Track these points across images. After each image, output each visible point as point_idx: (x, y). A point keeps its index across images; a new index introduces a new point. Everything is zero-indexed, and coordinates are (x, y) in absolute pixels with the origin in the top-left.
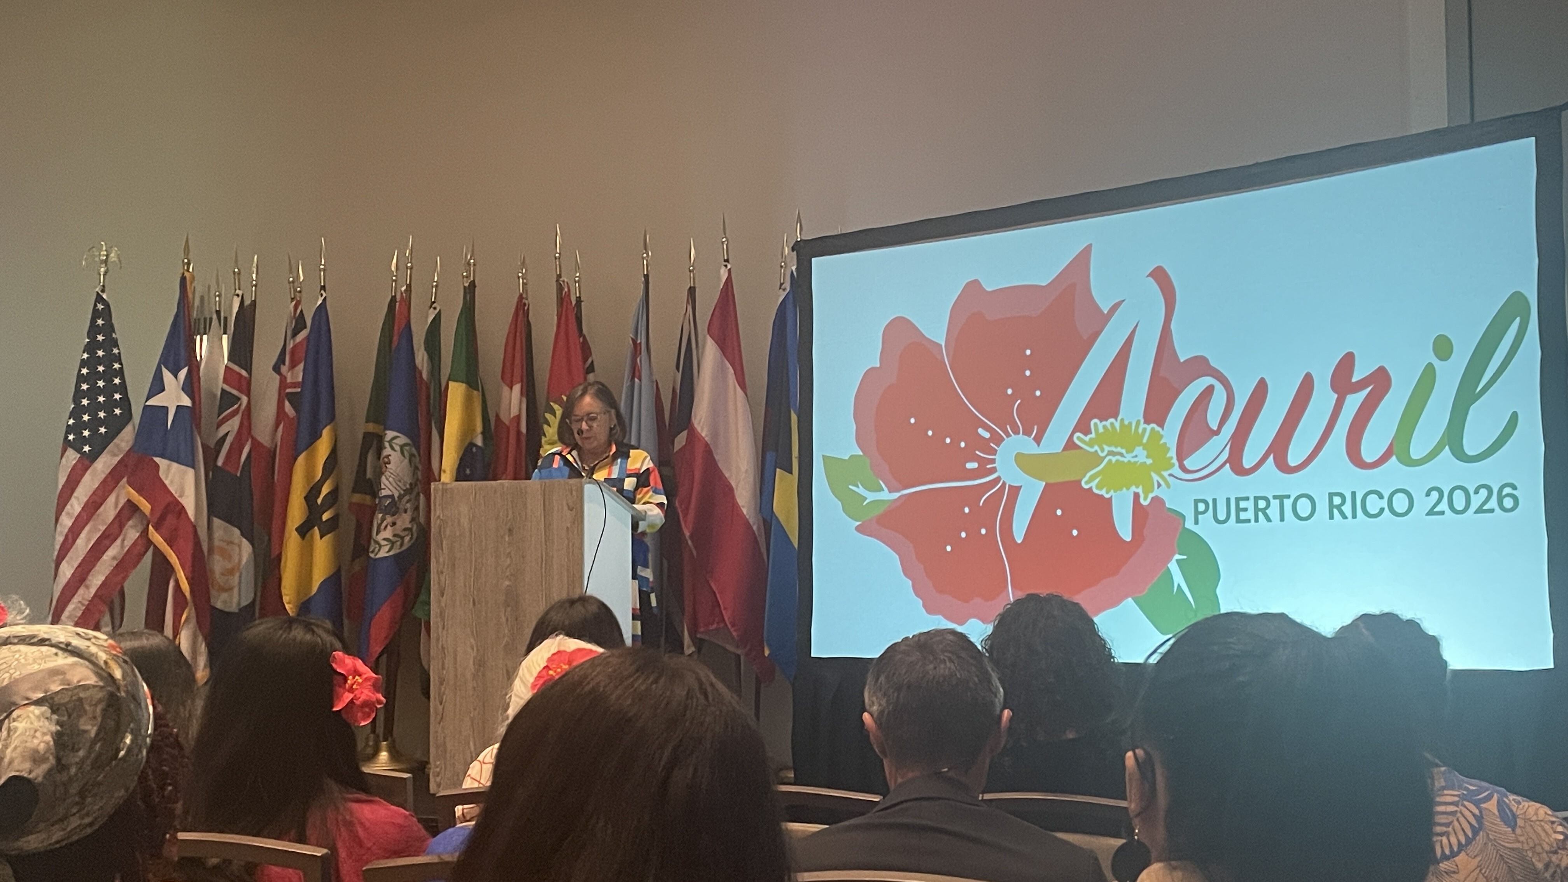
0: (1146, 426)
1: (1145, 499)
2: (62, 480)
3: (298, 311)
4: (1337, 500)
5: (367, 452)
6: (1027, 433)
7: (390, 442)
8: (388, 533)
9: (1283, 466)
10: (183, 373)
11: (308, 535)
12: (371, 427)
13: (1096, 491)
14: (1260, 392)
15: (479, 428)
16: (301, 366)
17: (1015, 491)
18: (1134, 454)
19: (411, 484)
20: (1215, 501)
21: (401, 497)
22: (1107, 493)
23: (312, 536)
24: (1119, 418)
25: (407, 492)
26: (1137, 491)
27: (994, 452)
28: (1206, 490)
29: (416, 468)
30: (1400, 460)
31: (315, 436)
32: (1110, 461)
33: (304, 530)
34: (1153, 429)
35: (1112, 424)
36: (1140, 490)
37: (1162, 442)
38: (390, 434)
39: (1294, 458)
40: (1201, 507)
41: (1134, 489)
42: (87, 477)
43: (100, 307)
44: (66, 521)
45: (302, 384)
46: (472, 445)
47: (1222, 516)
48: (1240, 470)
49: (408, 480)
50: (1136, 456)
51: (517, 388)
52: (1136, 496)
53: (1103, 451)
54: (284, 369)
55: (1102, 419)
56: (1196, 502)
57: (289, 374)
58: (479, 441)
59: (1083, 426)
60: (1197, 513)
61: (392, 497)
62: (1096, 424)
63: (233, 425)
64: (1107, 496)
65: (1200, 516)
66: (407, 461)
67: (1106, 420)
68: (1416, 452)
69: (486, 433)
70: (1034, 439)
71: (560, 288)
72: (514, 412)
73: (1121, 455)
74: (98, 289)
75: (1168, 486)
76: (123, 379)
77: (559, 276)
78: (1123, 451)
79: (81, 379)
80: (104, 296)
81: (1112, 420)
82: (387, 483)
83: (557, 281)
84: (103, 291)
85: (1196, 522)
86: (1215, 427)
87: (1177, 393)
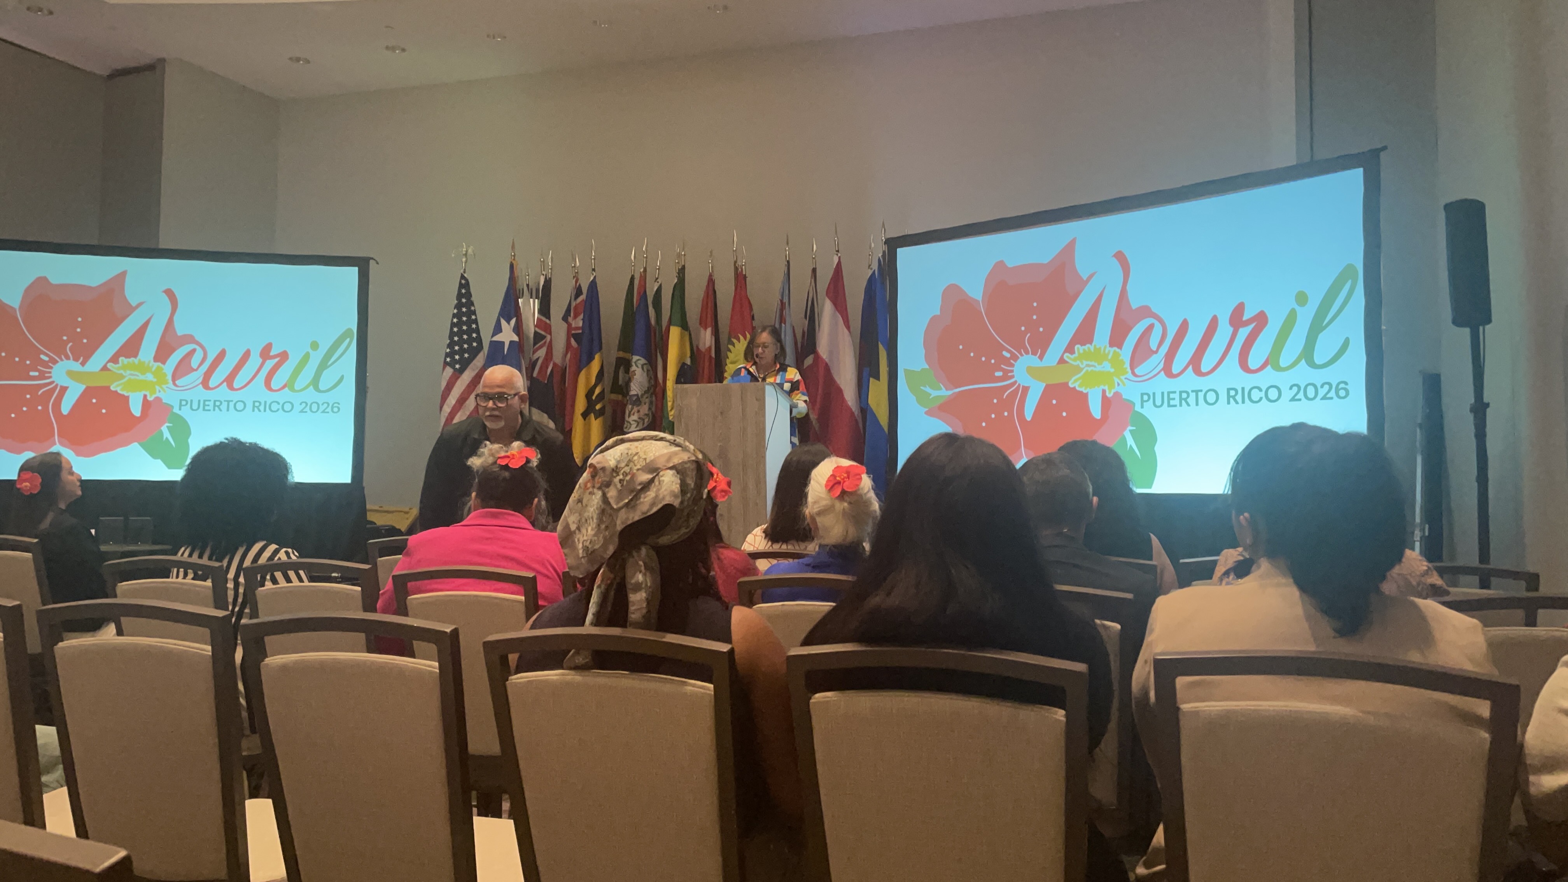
0: (1110, 349)
1: (1110, 393)
2: (444, 384)
3: (578, 284)
4: (1232, 393)
5: (619, 368)
6: (1034, 353)
7: (635, 363)
8: (635, 417)
9: (1198, 372)
10: (513, 321)
11: (587, 418)
12: (621, 354)
13: (1078, 388)
14: (1184, 327)
15: (689, 354)
16: (582, 316)
17: (1026, 389)
18: (1102, 366)
19: (648, 388)
20: (1154, 394)
21: (642, 395)
22: (1085, 389)
23: (589, 419)
24: (1093, 344)
25: (646, 392)
26: (1104, 388)
27: (1013, 366)
28: (1147, 387)
29: (651, 378)
30: (1272, 367)
31: (591, 358)
32: (1087, 370)
33: (585, 415)
34: (1115, 351)
35: (1089, 348)
36: (1106, 388)
37: (1121, 358)
38: (635, 358)
39: (1205, 367)
40: (1146, 397)
41: (1102, 387)
42: (459, 383)
43: (463, 282)
44: (447, 409)
45: (582, 328)
46: (684, 364)
47: (1158, 403)
48: (1170, 374)
49: (646, 385)
50: (1104, 367)
51: (709, 330)
52: (1104, 391)
53: (1082, 364)
54: (570, 319)
55: (1082, 345)
56: (1142, 395)
57: (574, 322)
58: (688, 362)
59: (1070, 349)
60: (1143, 401)
61: (637, 395)
62: (1078, 348)
63: (542, 353)
64: (1085, 392)
65: (1145, 403)
66: (645, 374)
67: (1085, 345)
68: (1283, 363)
69: (692, 357)
70: (1039, 357)
71: (736, 269)
72: (708, 344)
73: (1094, 366)
74: (462, 271)
75: (1124, 384)
76: (477, 324)
77: (735, 262)
78: (1096, 364)
79: (453, 325)
80: (465, 275)
81: (1088, 345)
82: (634, 388)
83: (735, 265)
84: (464, 272)
85: (1142, 407)
86: (1154, 348)
87: (1130, 329)
